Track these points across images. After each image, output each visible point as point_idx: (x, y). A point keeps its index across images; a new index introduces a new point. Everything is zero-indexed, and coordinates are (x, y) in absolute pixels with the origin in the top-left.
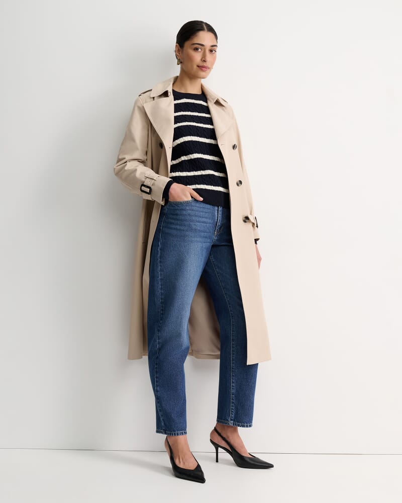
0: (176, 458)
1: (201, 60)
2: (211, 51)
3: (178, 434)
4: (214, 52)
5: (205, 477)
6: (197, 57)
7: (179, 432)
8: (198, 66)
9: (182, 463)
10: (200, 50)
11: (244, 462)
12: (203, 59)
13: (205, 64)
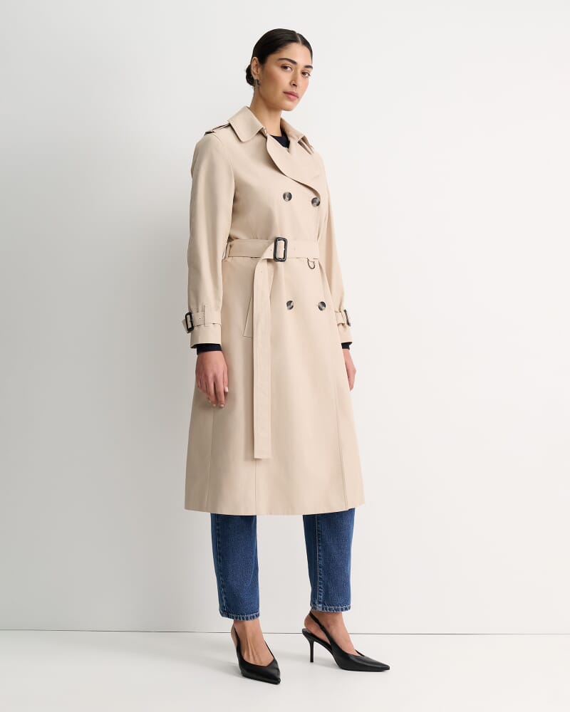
0: (244, 652)
1: (290, 83)
2: (304, 73)
3: (247, 619)
4: (307, 75)
5: (282, 677)
6: (284, 78)
7: (249, 616)
8: (285, 93)
9: (251, 657)
10: (289, 69)
11: (349, 662)
12: (294, 83)
13: (294, 90)
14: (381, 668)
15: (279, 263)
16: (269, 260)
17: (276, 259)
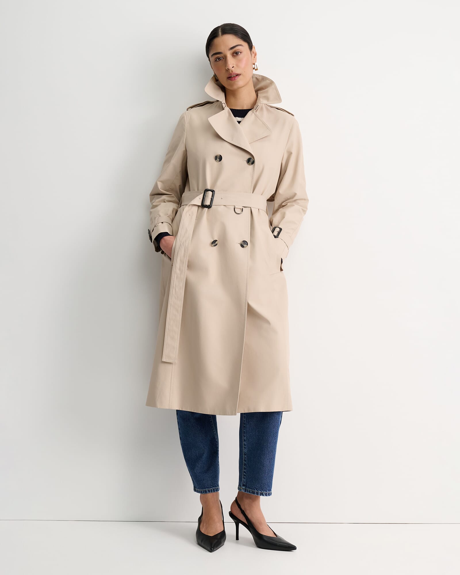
14: (289, 548)
15: (206, 209)
16: (199, 206)
17: (203, 206)
